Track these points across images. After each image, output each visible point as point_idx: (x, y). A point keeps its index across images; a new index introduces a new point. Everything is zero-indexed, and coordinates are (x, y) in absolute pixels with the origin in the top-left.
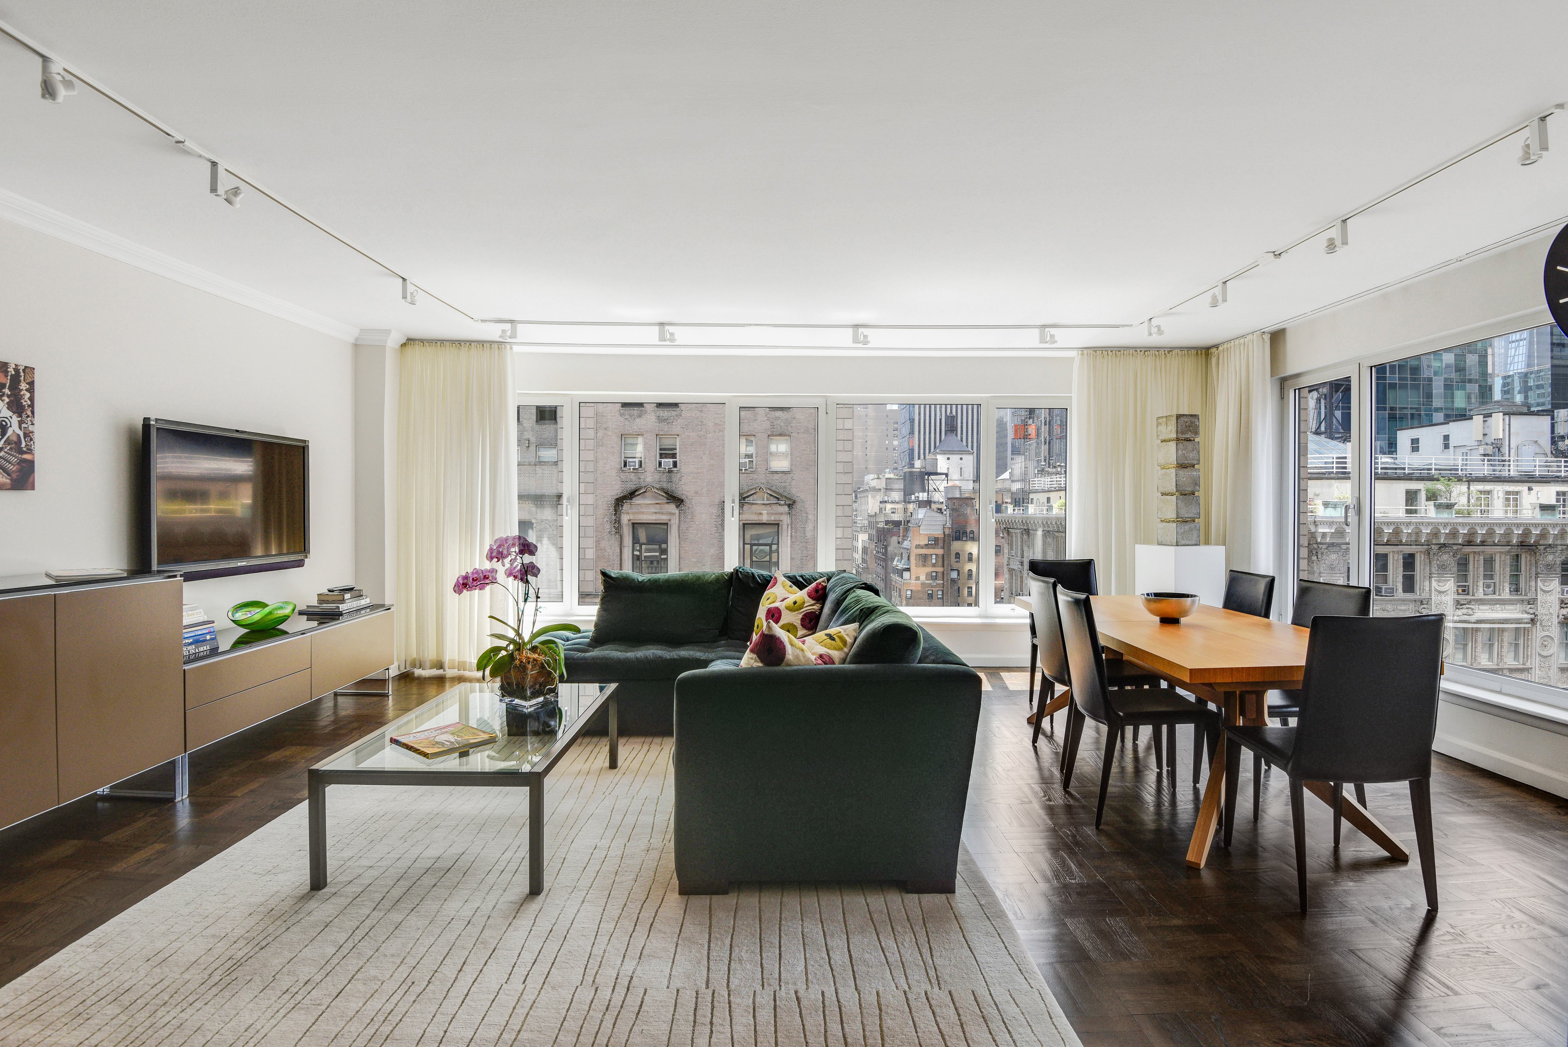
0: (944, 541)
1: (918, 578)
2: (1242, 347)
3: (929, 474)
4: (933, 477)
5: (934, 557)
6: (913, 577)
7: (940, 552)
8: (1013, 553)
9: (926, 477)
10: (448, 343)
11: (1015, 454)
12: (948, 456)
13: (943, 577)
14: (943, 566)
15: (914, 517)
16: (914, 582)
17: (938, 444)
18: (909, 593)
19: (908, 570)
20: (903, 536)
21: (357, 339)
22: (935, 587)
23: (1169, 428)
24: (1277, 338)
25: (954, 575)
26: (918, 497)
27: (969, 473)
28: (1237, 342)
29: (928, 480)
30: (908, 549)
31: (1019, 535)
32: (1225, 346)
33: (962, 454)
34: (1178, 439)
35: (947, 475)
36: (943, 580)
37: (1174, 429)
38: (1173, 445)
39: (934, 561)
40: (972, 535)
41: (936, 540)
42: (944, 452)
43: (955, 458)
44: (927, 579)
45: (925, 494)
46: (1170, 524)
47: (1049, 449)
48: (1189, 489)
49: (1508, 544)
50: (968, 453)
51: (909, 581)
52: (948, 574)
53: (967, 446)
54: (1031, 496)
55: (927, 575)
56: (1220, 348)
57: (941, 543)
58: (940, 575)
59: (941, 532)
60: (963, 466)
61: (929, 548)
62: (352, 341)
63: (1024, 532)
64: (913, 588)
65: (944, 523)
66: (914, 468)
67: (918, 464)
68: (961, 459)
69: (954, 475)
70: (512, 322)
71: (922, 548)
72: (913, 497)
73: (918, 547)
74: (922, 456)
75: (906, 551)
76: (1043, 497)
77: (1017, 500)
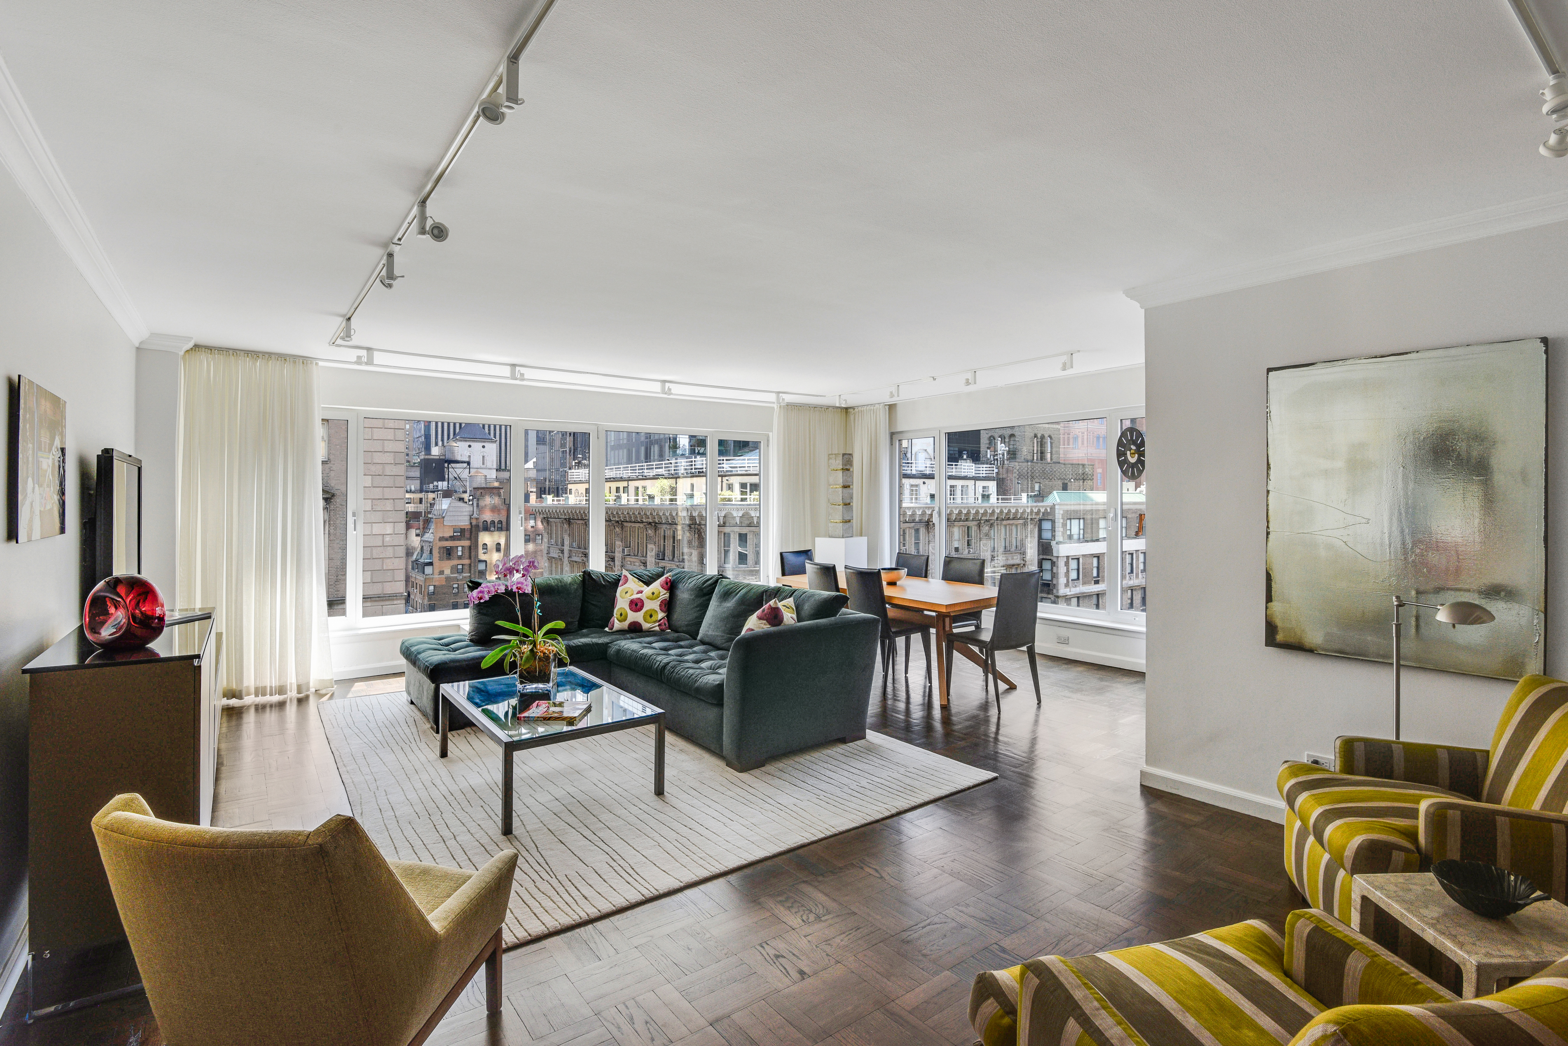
0: (471, 533)
1: (442, 573)
2: (872, 412)
3: (450, 462)
4: (453, 465)
5: (460, 549)
6: (437, 571)
7: (466, 543)
8: (553, 541)
9: (446, 465)
10: (242, 353)
11: (540, 444)
12: (469, 443)
13: (470, 570)
14: (470, 558)
15: (436, 507)
16: (437, 576)
17: (457, 430)
18: (431, 588)
19: (431, 564)
20: (424, 528)
21: (141, 343)
22: (461, 580)
23: (838, 462)
24: (892, 408)
25: (481, 567)
26: (437, 486)
27: (492, 460)
28: (869, 407)
29: (448, 468)
30: (430, 542)
31: (559, 525)
32: (860, 408)
33: (484, 442)
34: (842, 469)
35: (469, 463)
36: (470, 572)
37: (841, 463)
38: (840, 473)
39: (460, 553)
40: (500, 526)
41: (462, 531)
42: (464, 439)
43: (477, 446)
44: (452, 573)
45: (445, 483)
46: (838, 524)
47: (574, 440)
48: (848, 501)
49: (913, 521)
50: (491, 441)
51: (432, 576)
52: (475, 566)
53: (489, 434)
54: (570, 486)
55: (452, 568)
56: (856, 410)
57: (467, 534)
58: (466, 567)
59: (468, 523)
60: (485, 454)
61: (454, 540)
62: (137, 345)
63: (564, 521)
64: (437, 584)
65: (471, 513)
66: (430, 454)
67: (435, 451)
68: (484, 447)
69: (476, 462)
70: (369, 349)
71: (447, 540)
72: (431, 486)
73: (442, 539)
74: (440, 443)
75: (427, 544)
76: (582, 488)
77: (543, 489)
